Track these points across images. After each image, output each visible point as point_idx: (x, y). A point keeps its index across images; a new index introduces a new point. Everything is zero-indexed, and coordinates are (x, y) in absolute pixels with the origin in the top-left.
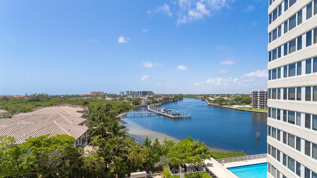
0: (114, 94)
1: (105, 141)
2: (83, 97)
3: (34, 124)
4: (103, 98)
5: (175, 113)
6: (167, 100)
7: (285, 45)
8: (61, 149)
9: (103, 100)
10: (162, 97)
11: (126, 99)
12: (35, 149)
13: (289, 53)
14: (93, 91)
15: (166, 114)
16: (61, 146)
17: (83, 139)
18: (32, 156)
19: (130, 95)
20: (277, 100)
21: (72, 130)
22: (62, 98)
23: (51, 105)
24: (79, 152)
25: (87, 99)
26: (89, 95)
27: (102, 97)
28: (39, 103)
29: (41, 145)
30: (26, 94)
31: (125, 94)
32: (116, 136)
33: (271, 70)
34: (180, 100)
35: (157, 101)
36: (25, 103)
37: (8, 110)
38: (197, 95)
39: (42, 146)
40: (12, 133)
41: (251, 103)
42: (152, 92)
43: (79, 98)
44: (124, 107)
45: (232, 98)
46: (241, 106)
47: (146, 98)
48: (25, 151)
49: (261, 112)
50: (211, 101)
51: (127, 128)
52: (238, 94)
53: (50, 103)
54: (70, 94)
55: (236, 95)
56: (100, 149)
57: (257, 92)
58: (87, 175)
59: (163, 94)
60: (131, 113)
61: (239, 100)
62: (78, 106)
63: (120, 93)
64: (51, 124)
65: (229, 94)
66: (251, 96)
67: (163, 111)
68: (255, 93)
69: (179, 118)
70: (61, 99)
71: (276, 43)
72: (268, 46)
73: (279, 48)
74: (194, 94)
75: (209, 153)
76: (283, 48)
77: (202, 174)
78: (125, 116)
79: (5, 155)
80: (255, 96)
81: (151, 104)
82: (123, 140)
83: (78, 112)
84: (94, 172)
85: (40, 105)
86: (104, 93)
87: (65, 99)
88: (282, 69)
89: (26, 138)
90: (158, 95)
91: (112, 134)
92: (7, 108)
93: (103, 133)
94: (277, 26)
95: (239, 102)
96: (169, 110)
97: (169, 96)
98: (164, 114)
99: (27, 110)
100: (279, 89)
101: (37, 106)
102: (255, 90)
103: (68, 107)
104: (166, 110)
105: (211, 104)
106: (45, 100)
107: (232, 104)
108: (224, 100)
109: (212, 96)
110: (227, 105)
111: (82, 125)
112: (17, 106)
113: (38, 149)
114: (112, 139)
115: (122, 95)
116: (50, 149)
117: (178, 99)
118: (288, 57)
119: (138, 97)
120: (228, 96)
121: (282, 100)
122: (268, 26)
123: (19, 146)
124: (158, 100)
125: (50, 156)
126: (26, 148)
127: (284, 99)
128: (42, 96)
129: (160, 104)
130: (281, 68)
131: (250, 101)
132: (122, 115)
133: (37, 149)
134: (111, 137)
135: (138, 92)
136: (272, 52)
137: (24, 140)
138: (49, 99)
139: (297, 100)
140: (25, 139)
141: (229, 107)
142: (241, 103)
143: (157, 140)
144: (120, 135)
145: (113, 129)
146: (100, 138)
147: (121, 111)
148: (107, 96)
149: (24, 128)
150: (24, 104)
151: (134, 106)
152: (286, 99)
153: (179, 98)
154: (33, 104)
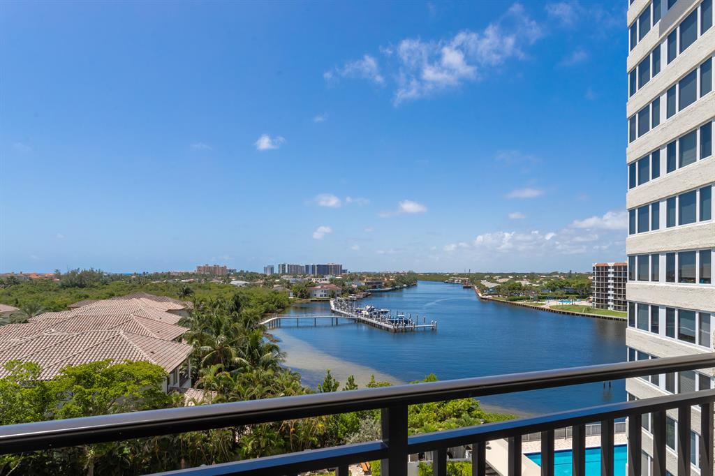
0: (250, 272)
1: (232, 379)
2: (181, 278)
3: (78, 335)
4: (225, 281)
5: (397, 317)
6: (377, 285)
7: (671, 146)
8: (137, 394)
9: (226, 286)
10: (364, 279)
11: (278, 283)
12: (80, 390)
13: (680, 167)
14: (202, 265)
15: (374, 321)
16: (137, 387)
17: (181, 374)
18: (74, 407)
19: (287, 274)
20: (650, 283)
21: (160, 352)
22: (134, 279)
23: (111, 296)
24: (174, 402)
25: (189, 282)
26: (194, 274)
27: (222, 279)
28: (83, 291)
29: (93, 383)
30: (57, 270)
31: (276, 271)
32: (257, 369)
33: (634, 210)
34: (408, 287)
35: (353, 289)
36: (55, 291)
37: (19, 306)
38: (451, 275)
39: (95, 386)
40: (32, 355)
41: (592, 294)
42: (341, 266)
43: (171, 281)
44: (274, 303)
45: (541, 283)
46: (564, 304)
47: (326, 282)
48: (59, 395)
49: (617, 319)
50: (488, 289)
51: (282, 351)
52: (556, 273)
53: (107, 291)
54: (151, 272)
55: (551, 274)
56: (220, 397)
57: (607, 268)
58: (191, 457)
59: (367, 271)
60: (291, 317)
61: (560, 287)
62: (169, 299)
63: (265, 269)
64: (113, 338)
65: (533, 273)
66: (591, 278)
67: (367, 314)
68: (602, 271)
69: (406, 331)
70: (130, 282)
71: (648, 142)
72: (628, 150)
73: (656, 154)
74: (444, 272)
75: (479, 415)
76: (663, 154)
77: (462, 466)
78: (276, 325)
79: (19, 402)
80: (603, 279)
81: (338, 296)
82: (273, 377)
83: (169, 311)
84: (207, 452)
85: (87, 297)
86: (228, 268)
87: (140, 283)
88: (663, 206)
89: (60, 366)
90: (355, 273)
91: (247, 363)
92: (17, 303)
93: (226, 361)
94: (649, 99)
95: (559, 292)
96: (382, 310)
97: (382, 276)
98: (370, 320)
99: (59, 306)
100: (656, 256)
101: (80, 297)
102: (602, 263)
103: (149, 300)
104: (375, 311)
105: (487, 297)
106: (96, 284)
107: (540, 298)
108: (520, 288)
109: (491, 277)
110: (528, 299)
111: (180, 341)
112: (38, 298)
113: (86, 390)
114: (247, 374)
115: (268, 274)
116: (112, 392)
117: (405, 285)
118: (678, 176)
119: (307, 279)
120: (532, 277)
121: (662, 282)
122: (627, 101)
123: (47, 385)
124: (354, 286)
125: (111, 408)
126: (61, 389)
127: (667, 281)
128: (90, 274)
129: (361, 295)
130: (661, 203)
131: (587, 291)
132: (269, 322)
133: (85, 392)
134: (245, 371)
135: (307, 267)
136: (637, 163)
137: (56, 372)
138: (105, 283)
139: (700, 282)
140: (58, 369)
141: (534, 304)
142: (565, 296)
143: (351, 381)
144: (266, 365)
145: (250, 352)
146: (220, 370)
147: (268, 312)
148: (234, 276)
149: (56, 345)
150: (52, 293)
151: (298, 301)
152: (674, 281)
153: (406, 281)
154: (71, 293)
